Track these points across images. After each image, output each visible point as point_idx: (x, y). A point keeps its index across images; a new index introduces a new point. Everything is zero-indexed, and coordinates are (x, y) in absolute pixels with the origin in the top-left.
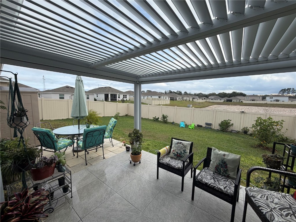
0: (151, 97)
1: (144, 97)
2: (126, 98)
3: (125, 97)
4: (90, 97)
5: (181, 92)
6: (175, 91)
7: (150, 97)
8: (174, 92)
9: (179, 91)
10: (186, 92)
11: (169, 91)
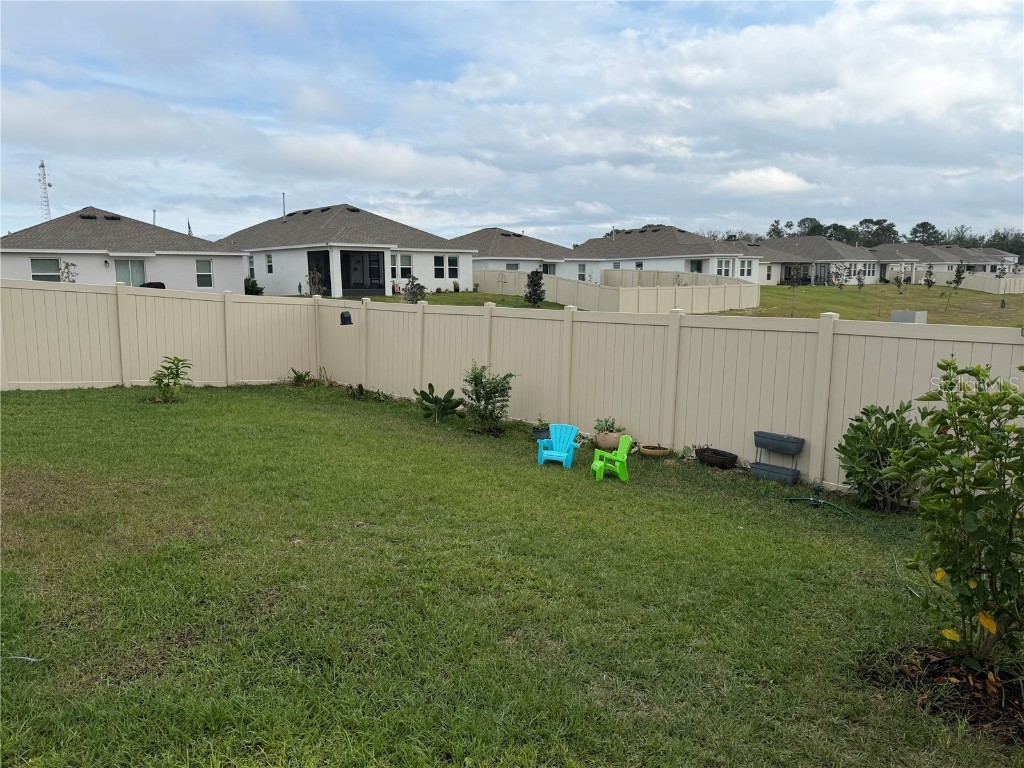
0: (639, 265)
1: (582, 267)
2: (454, 273)
3: (446, 267)
4: (217, 271)
5: (892, 225)
6: (849, 225)
7: (632, 266)
8: (835, 227)
9: (878, 223)
10: (925, 227)
11: (802, 223)
